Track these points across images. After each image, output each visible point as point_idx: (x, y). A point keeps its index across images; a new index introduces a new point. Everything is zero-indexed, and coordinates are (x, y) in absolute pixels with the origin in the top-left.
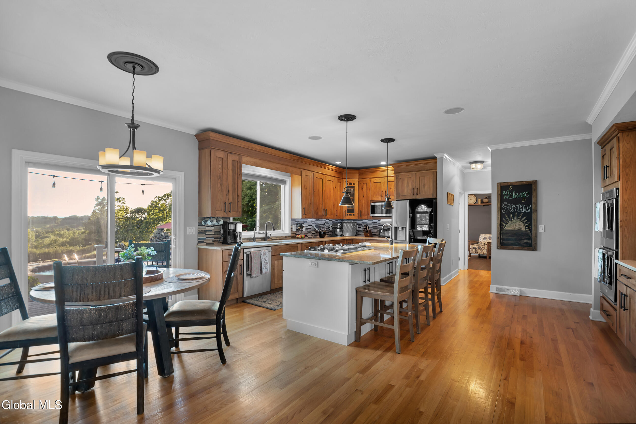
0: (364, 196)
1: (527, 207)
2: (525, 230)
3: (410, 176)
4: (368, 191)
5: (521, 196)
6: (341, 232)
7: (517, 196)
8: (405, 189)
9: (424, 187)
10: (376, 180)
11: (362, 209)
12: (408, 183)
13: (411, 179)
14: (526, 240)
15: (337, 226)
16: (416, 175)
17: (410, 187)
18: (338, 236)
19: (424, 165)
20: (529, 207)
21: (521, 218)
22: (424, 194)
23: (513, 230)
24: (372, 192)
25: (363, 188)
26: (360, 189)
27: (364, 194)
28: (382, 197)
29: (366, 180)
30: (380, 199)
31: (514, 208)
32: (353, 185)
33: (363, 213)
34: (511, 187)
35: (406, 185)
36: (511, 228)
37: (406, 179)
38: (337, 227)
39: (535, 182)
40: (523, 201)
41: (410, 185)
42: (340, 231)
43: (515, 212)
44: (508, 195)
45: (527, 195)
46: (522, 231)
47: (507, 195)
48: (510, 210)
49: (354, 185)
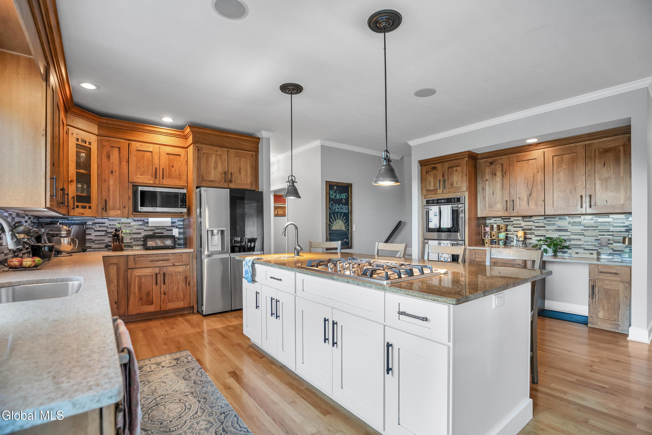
0: (114, 172)
1: (346, 207)
2: (344, 229)
3: (219, 153)
4: (124, 164)
5: (342, 197)
6: (71, 245)
7: (340, 196)
8: (212, 171)
9: (240, 173)
10: (141, 146)
11: (109, 196)
12: (216, 163)
13: (221, 158)
14: (345, 239)
15: (61, 231)
16: (229, 153)
17: (220, 170)
18: (64, 254)
19: (238, 142)
20: (347, 208)
21: (342, 218)
22: (240, 182)
23: (337, 230)
24: (132, 167)
25: (109, 156)
26: (104, 157)
27: (112, 167)
28: (156, 178)
29: (120, 142)
30: (151, 182)
31: (338, 209)
32: (87, 145)
33: (110, 204)
34: (335, 187)
35: (212, 165)
36: (336, 228)
37: (214, 156)
38: (61, 234)
39: (350, 185)
40: (344, 202)
41: (219, 166)
42: (68, 244)
43: (338, 212)
44: (334, 195)
45: (346, 196)
46: (343, 231)
47: (332, 195)
48: (335, 209)
49: (89, 146)
